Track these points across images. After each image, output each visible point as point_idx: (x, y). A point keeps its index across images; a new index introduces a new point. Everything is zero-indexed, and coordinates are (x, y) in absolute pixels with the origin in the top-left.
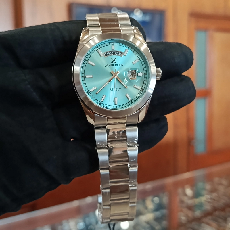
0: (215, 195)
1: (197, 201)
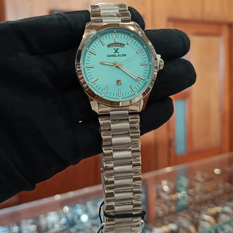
0: (191, 191)
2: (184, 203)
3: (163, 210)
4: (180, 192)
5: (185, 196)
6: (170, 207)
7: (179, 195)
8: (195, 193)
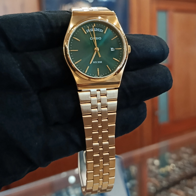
0: (180, 163)
1: (163, 170)
2: (175, 176)
3: (155, 185)
4: (169, 164)
5: (175, 168)
6: (161, 182)
7: (169, 168)
8: (184, 165)
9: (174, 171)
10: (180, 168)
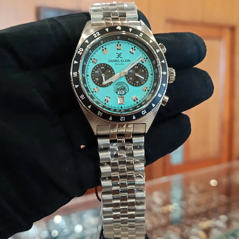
1: (165, 209)
5: (177, 208)
7: (171, 208)
9: (176, 210)
10: (182, 208)
